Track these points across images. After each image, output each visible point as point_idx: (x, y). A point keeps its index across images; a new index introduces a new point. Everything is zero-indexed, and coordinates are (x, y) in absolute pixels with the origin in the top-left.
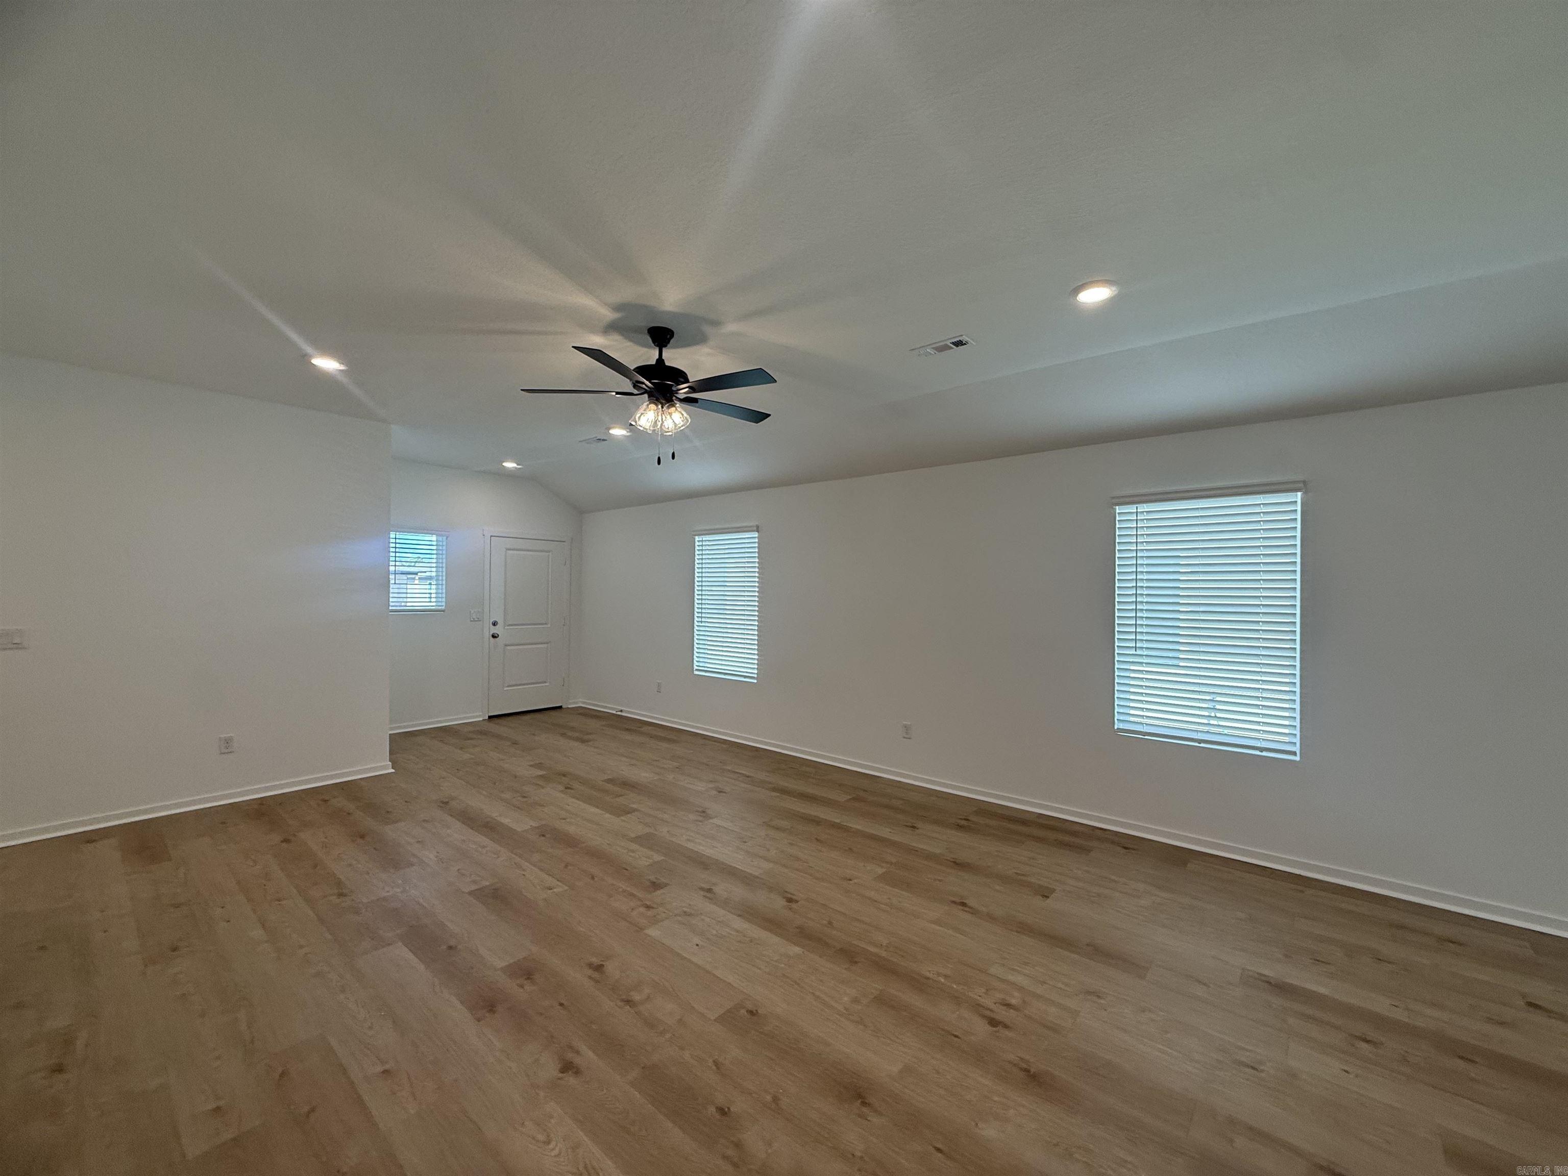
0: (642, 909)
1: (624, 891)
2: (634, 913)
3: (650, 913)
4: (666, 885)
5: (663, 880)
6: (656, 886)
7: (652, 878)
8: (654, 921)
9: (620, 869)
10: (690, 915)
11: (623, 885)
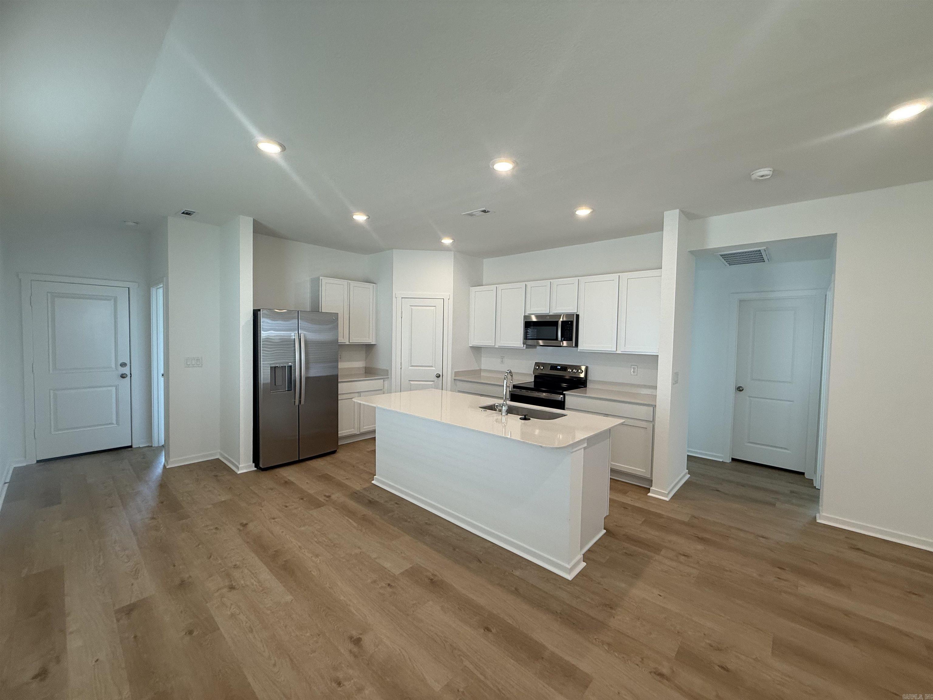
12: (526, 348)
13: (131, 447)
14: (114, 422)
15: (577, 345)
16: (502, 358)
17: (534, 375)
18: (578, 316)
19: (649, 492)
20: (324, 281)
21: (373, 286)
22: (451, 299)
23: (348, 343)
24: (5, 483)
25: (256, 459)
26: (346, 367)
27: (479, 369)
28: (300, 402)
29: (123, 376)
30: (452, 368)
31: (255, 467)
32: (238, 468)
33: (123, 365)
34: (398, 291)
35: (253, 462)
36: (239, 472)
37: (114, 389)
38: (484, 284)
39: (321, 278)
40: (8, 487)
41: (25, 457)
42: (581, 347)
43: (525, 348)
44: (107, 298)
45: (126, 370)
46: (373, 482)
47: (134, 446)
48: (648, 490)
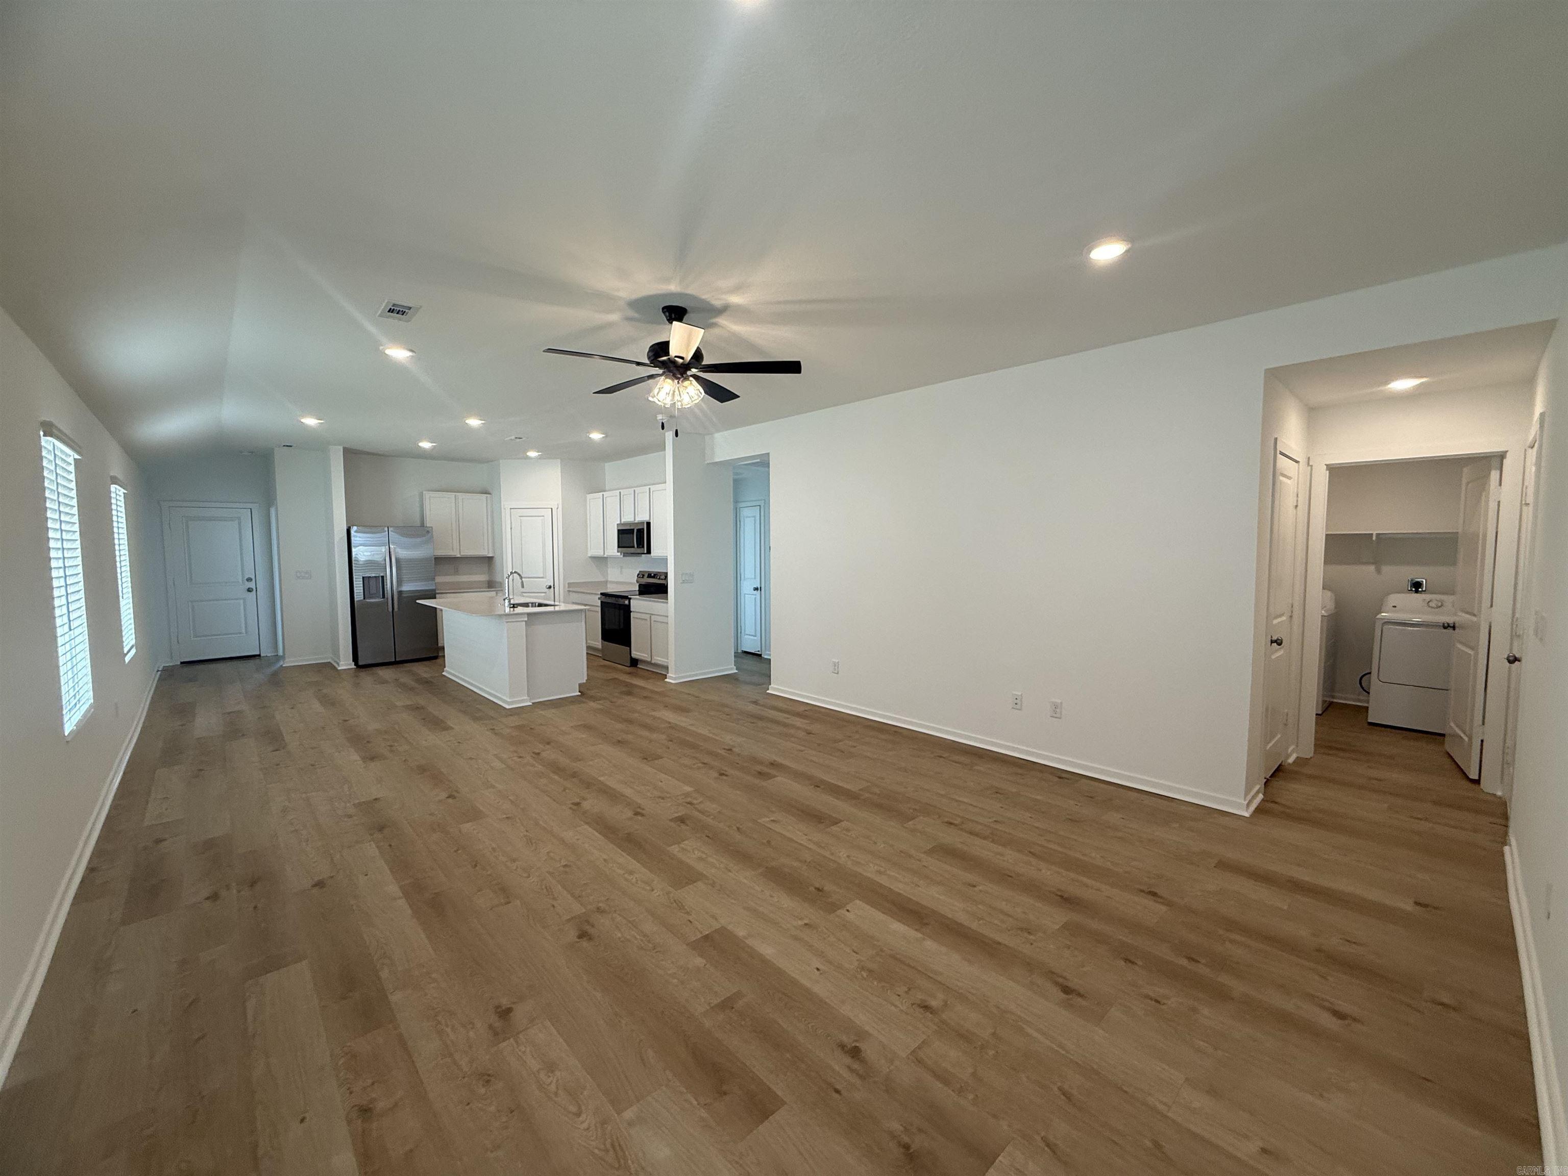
0: (695, 802)
1: (708, 816)
2: (701, 799)
3: (689, 800)
4: (671, 820)
5: (672, 824)
6: (682, 820)
7: (683, 827)
8: (687, 795)
9: (713, 837)
10: (659, 797)
11: (709, 820)
12: (624, 556)
13: (259, 655)
14: (244, 631)
15: (649, 552)
16: (622, 568)
17: (638, 584)
18: (649, 524)
19: (666, 678)
20: (427, 495)
21: (487, 497)
22: (560, 507)
23: (459, 556)
24: (158, 671)
25: (355, 658)
26: (465, 580)
27: (604, 580)
28: (393, 608)
29: (250, 590)
30: (564, 579)
31: (355, 665)
32: (338, 664)
33: (249, 580)
34: (507, 504)
35: (353, 661)
36: (339, 668)
37: (242, 601)
38: (607, 488)
39: (424, 492)
40: (160, 675)
41: (172, 658)
42: (652, 554)
43: (622, 556)
44: (232, 519)
45: (252, 585)
46: (443, 673)
47: (262, 655)
48: (665, 677)
